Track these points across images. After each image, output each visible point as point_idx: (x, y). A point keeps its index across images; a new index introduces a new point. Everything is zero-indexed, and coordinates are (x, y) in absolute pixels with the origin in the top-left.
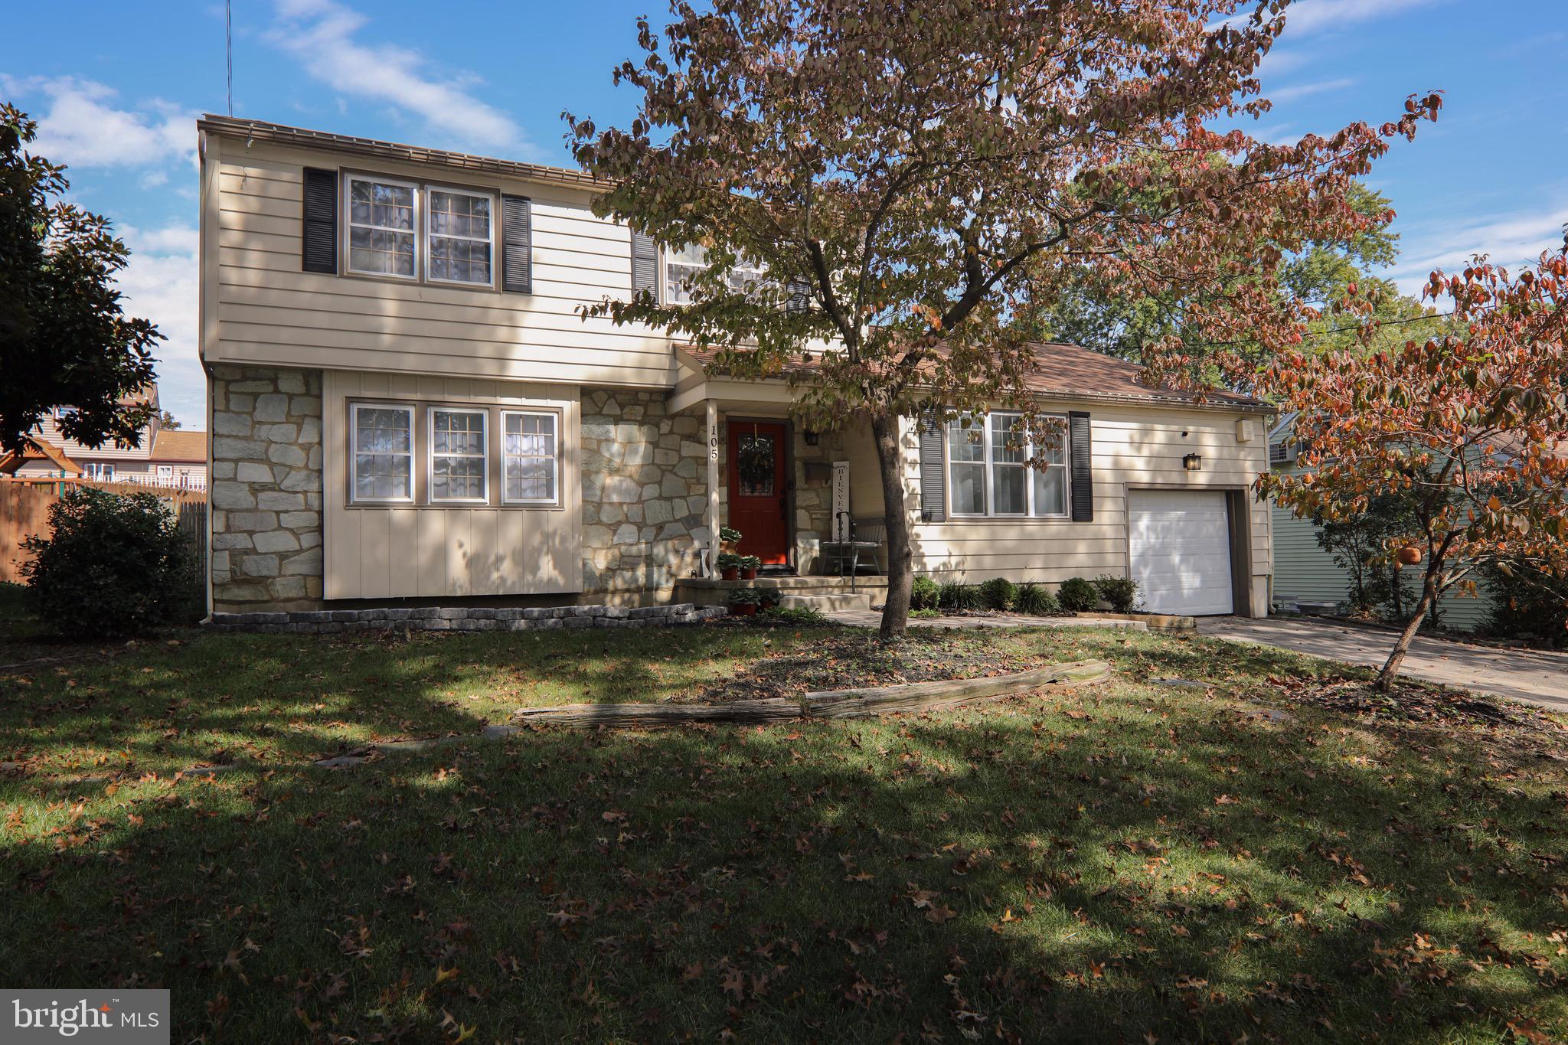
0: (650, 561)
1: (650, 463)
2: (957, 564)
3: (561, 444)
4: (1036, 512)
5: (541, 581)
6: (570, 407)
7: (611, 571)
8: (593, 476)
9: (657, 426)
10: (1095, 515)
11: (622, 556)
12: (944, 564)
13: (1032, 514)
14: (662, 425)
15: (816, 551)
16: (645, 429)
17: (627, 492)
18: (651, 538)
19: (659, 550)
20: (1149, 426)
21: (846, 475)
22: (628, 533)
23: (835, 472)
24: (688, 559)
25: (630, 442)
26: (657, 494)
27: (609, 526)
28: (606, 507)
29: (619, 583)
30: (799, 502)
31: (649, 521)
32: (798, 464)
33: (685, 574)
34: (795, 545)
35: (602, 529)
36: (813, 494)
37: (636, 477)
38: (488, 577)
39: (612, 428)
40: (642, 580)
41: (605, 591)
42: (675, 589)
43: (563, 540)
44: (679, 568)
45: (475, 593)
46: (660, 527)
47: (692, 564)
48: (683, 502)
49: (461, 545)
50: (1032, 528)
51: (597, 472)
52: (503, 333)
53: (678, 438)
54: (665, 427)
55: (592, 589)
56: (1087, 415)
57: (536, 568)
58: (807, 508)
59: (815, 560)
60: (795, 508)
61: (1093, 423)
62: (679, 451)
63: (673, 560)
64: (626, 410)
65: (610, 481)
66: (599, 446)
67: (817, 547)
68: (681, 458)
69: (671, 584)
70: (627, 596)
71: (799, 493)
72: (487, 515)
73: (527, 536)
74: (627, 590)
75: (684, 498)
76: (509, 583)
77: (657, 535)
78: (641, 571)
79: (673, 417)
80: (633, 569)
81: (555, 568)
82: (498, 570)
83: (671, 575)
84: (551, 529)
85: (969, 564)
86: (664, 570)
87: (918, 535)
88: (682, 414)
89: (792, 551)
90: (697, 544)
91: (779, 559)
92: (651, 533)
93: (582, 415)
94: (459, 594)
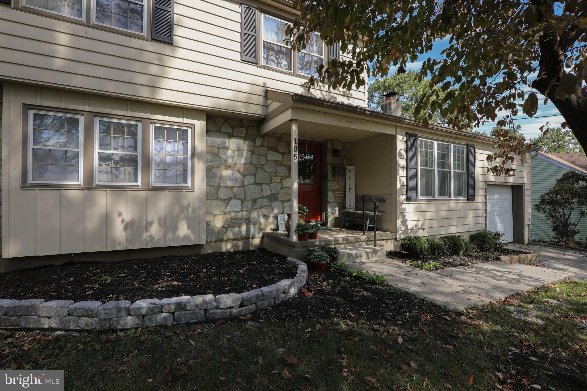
0: (248, 221)
1: (249, 163)
2: (421, 225)
3: (193, 148)
4: (455, 196)
5: (178, 237)
6: (200, 125)
7: (225, 228)
8: (214, 170)
9: (254, 141)
10: (476, 198)
11: (231, 219)
12: (416, 226)
13: (452, 197)
14: (256, 141)
15: (337, 214)
16: (247, 142)
17: (236, 180)
18: (249, 208)
19: (254, 215)
21: (353, 174)
22: (235, 205)
23: (347, 171)
24: (271, 219)
25: (238, 150)
26: (253, 182)
27: (223, 200)
28: (222, 189)
29: (230, 235)
30: (329, 187)
31: (248, 198)
32: (329, 167)
33: (269, 229)
34: (326, 211)
35: (220, 202)
36: (336, 183)
37: (242, 171)
38: (141, 235)
39: (226, 140)
40: (244, 232)
41: (222, 241)
42: (263, 237)
43: (194, 210)
44: (266, 225)
45: (130, 248)
46: (255, 201)
47: (273, 223)
48: (268, 186)
49: (120, 214)
50: (452, 204)
51: (218, 167)
52: (154, 69)
53: (265, 149)
54: (258, 142)
55: (213, 239)
56: (474, 147)
57: (175, 229)
58: (333, 191)
59: (336, 219)
60: (327, 191)
61: (477, 151)
62: (266, 157)
63: (262, 220)
64: (235, 130)
65: (226, 173)
66: (218, 152)
67: (337, 212)
68: (267, 161)
69: (261, 235)
70: (235, 242)
71: (329, 182)
72: (139, 194)
73: (170, 208)
74: (235, 239)
75: (268, 184)
76: (156, 239)
77: (253, 206)
78: (244, 227)
79: (263, 136)
80: (239, 227)
81: (189, 228)
82: (147, 231)
83: (261, 229)
84: (185, 203)
85: (427, 225)
86: (257, 227)
87: (404, 210)
88: (269, 134)
89: (324, 214)
90: (276, 211)
91: (317, 218)
92: (249, 204)
93: (208, 131)
94: (118, 248)
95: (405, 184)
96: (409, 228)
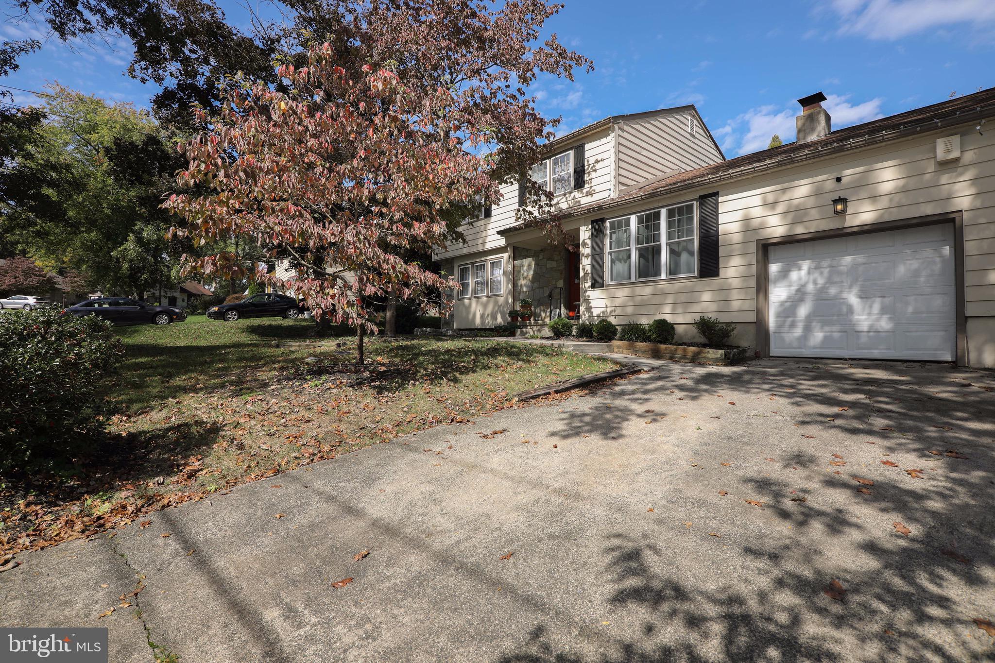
1: (536, 273)
2: (611, 312)
3: (503, 270)
4: (667, 274)
6: (506, 256)
8: (516, 282)
9: (539, 257)
10: (721, 271)
12: (603, 312)
13: (663, 276)
16: (534, 259)
17: (528, 286)
19: (538, 310)
20: (785, 185)
24: (548, 314)
25: (529, 266)
26: (538, 286)
28: (522, 294)
31: (535, 298)
37: (531, 280)
38: (485, 322)
39: (523, 260)
43: (503, 307)
46: (539, 300)
48: (547, 289)
49: (479, 311)
50: (661, 286)
51: (518, 279)
52: (484, 234)
53: (546, 260)
54: (541, 256)
56: (716, 194)
57: (496, 319)
61: (722, 199)
62: (546, 266)
63: (543, 314)
64: (528, 253)
65: (522, 282)
66: (519, 269)
68: (547, 269)
72: (484, 300)
73: (494, 308)
75: (547, 287)
76: (490, 324)
81: (501, 318)
82: (487, 319)
84: (500, 304)
85: (618, 312)
87: (589, 296)
92: (535, 303)
95: (589, 271)
96: (595, 314)
